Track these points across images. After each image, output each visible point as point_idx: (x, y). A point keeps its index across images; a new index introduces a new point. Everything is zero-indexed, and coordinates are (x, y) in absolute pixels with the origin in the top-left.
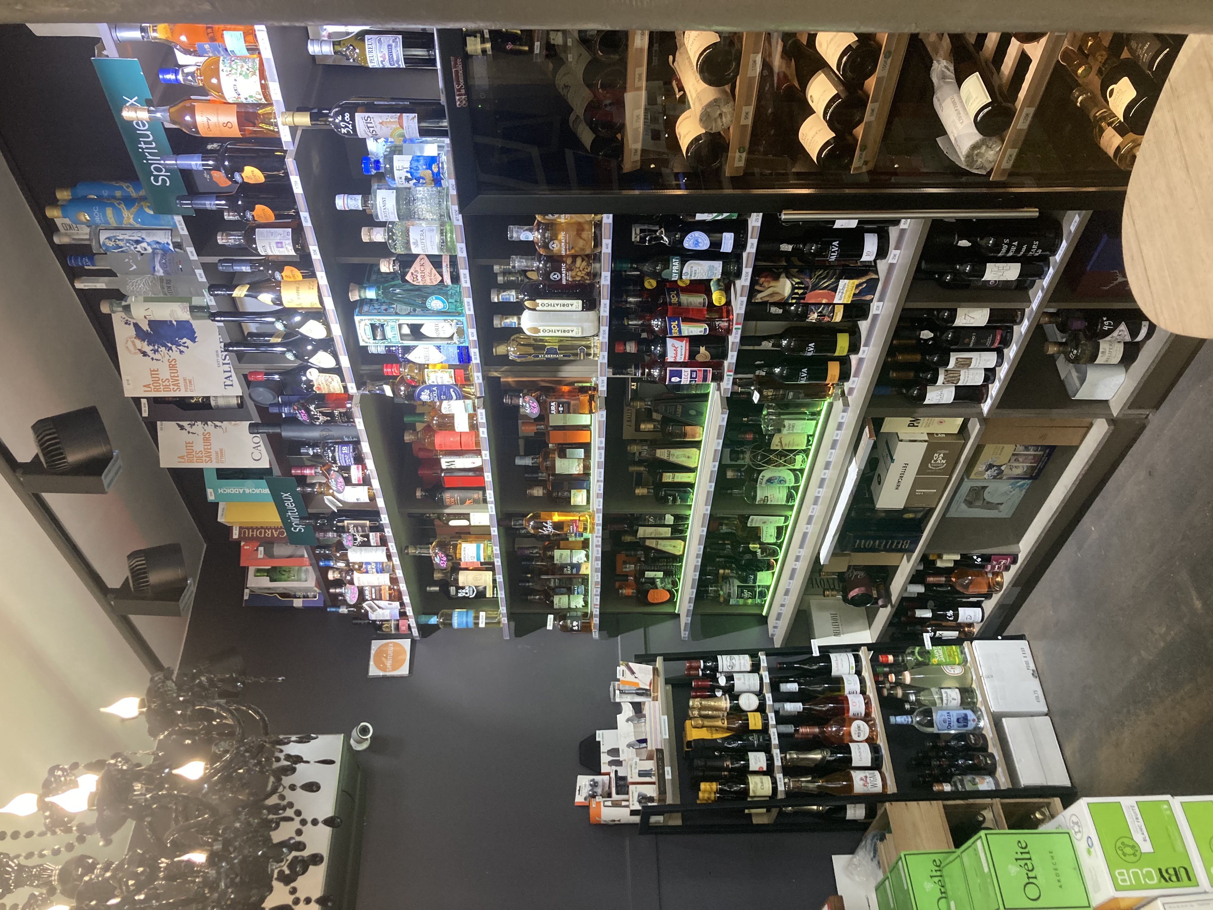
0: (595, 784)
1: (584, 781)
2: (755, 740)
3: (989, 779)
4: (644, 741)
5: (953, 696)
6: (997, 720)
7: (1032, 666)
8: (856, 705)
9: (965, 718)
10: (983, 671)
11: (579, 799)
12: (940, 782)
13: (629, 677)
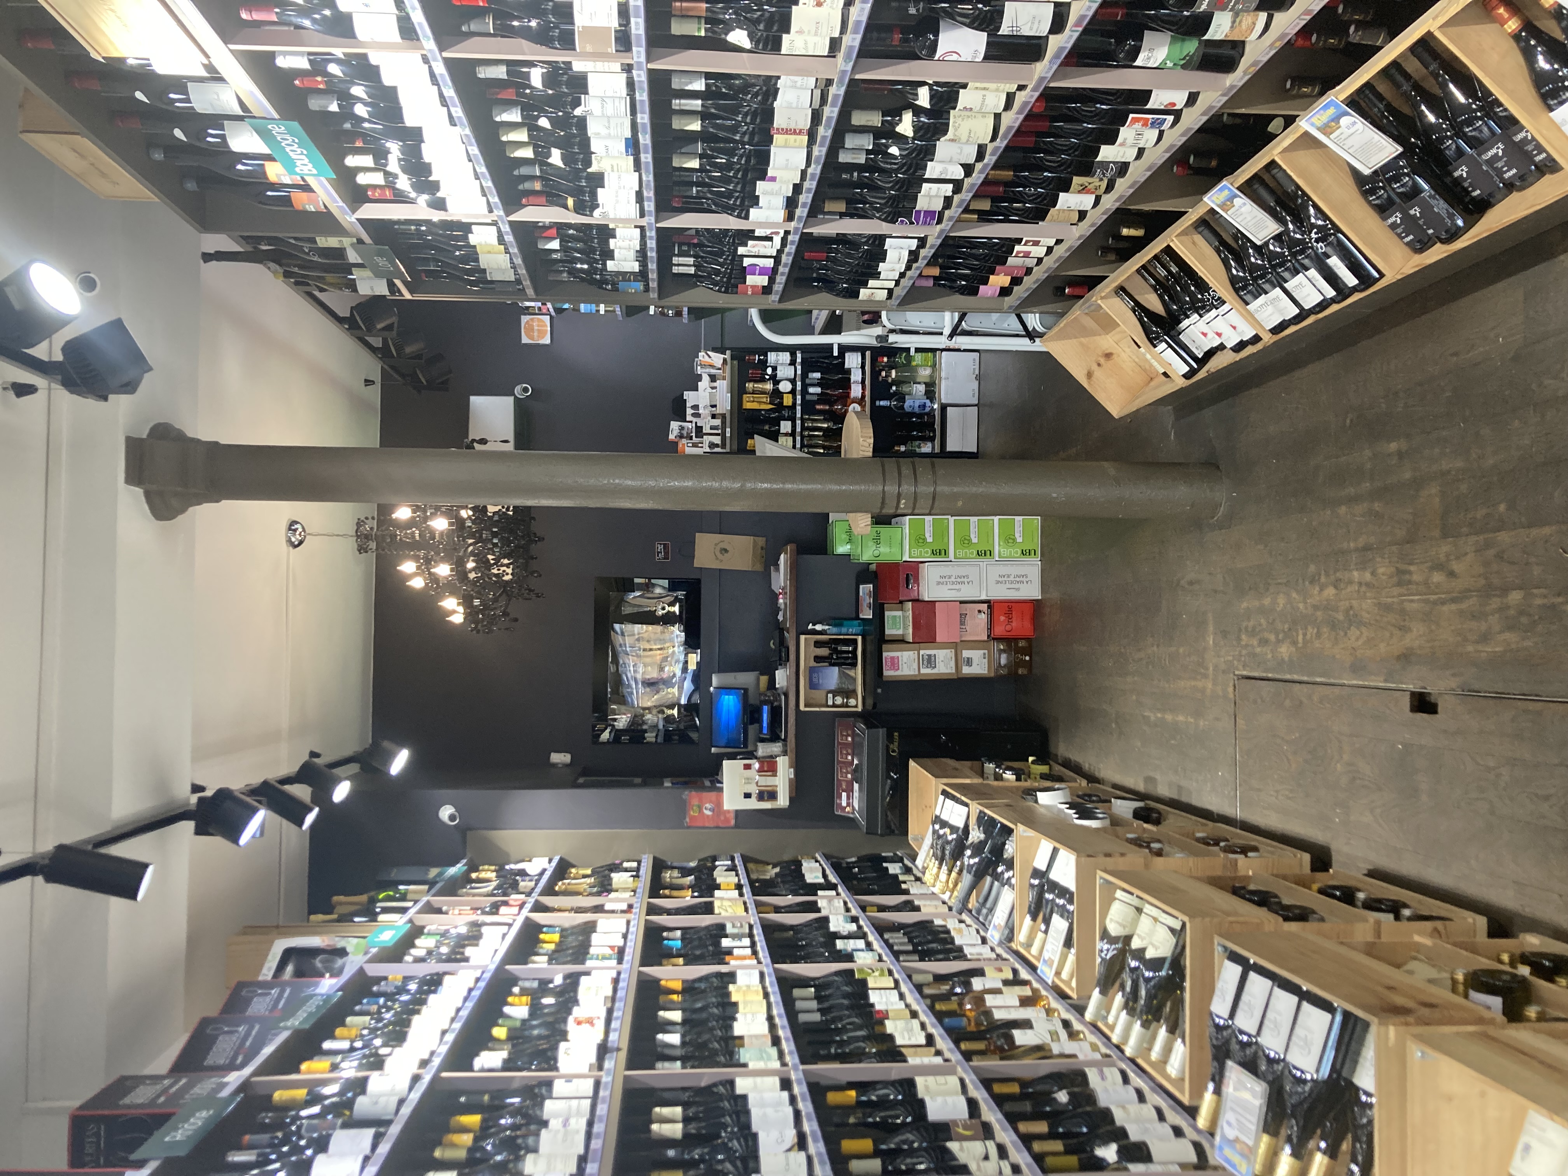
0: (682, 428)
1: (675, 425)
2: (786, 413)
3: (930, 444)
4: (715, 406)
5: (920, 389)
6: (944, 408)
7: (977, 372)
8: (856, 391)
9: (924, 406)
10: (943, 375)
11: (672, 437)
12: (899, 445)
13: (707, 359)
